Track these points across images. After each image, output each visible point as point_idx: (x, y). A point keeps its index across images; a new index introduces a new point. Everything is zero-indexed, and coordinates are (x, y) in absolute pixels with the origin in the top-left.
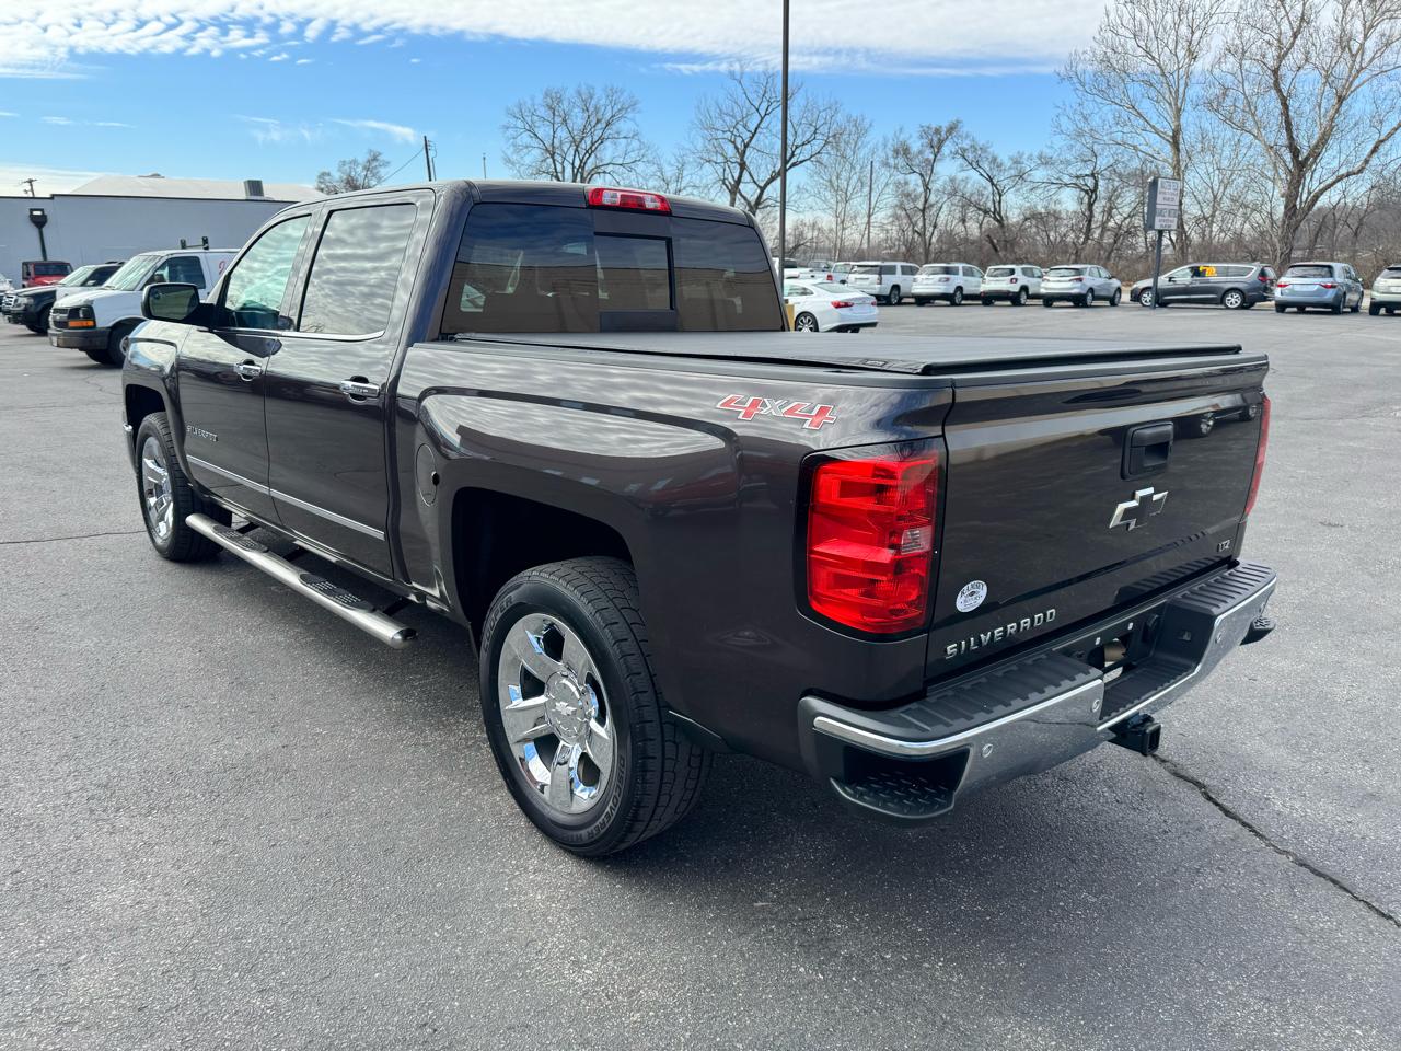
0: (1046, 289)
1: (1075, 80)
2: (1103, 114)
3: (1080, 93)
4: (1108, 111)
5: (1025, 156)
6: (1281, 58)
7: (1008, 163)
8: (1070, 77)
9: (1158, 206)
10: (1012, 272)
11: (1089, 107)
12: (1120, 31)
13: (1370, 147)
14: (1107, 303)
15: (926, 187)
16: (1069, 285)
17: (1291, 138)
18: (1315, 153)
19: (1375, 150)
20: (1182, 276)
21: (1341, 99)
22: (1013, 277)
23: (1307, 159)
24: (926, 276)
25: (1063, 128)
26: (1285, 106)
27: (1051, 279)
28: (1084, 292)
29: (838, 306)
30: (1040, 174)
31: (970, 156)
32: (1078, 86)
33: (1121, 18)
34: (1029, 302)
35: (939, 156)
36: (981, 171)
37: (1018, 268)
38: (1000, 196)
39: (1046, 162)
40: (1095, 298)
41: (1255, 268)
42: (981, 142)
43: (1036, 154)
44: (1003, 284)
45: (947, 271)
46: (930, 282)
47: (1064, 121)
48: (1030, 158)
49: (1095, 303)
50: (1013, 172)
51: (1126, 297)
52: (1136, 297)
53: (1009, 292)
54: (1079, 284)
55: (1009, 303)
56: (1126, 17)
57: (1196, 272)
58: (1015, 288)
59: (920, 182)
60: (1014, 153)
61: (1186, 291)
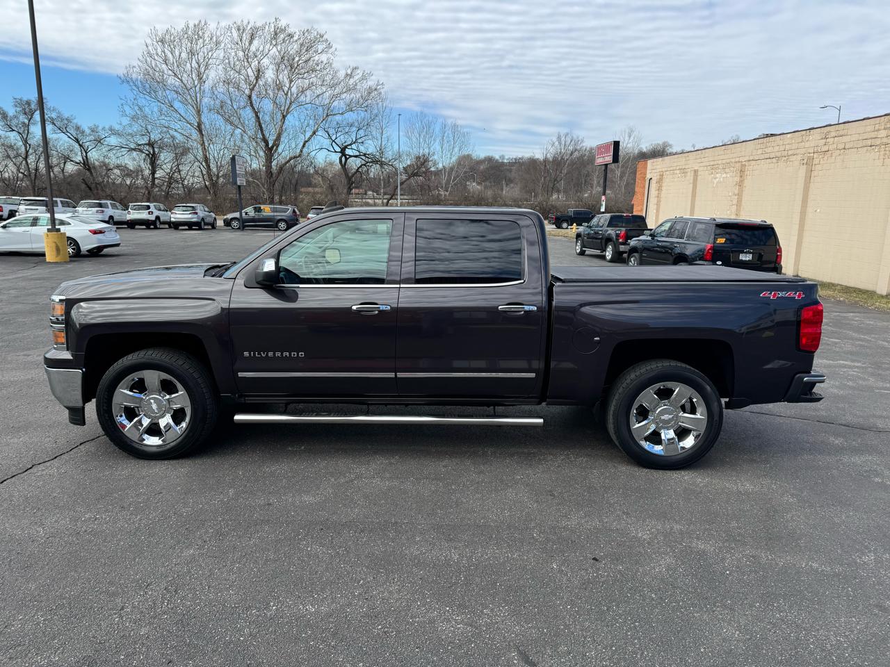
0: (175, 218)
1: (131, 84)
2: (152, 108)
3: (135, 92)
4: (155, 107)
5: (100, 128)
6: (252, 90)
7: (88, 131)
8: (126, 80)
9: (237, 172)
10: (148, 207)
11: (142, 102)
12: (156, 57)
13: (302, 144)
14: (210, 227)
15: (25, 142)
16: (190, 216)
17: (263, 135)
18: (276, 143)
19: (304, 146)
20: (250, 211)
21: (284, 117)
22: (150, 210)
23: (272, 147)
24: (86, 209)
25: (127, 113)
26: (257, 117)
27: (177, 212)
28: (199, 220)
29: (95, 232)
30: (113, 141)
31: (58, 124)
32: (134, 87)
33: (156, 50)
34: (162, 226)
35: (32, 121)
36: (69, 134)
37: (152, 205)
38: (86, 153)
39: (113, 132)
40: (206, 224)
41: (290, 208)
42: (66, 115)
43: (107, 127)
44: (143, 215)
45: (100, 205)
46: (90, 212)
47: (127, 108)
48: (104, 129)
49: (206, 227)
50: (92, 138)
51: (220, 223)
52: (228, 223)
53: (149, 220)
54: (196, 216)
55: (144, 227)
56: (159, 51)
57: (258, 210)
58: (152, 218)
59: (19, 138)
60: (91, 125)
61: (253, 220)
